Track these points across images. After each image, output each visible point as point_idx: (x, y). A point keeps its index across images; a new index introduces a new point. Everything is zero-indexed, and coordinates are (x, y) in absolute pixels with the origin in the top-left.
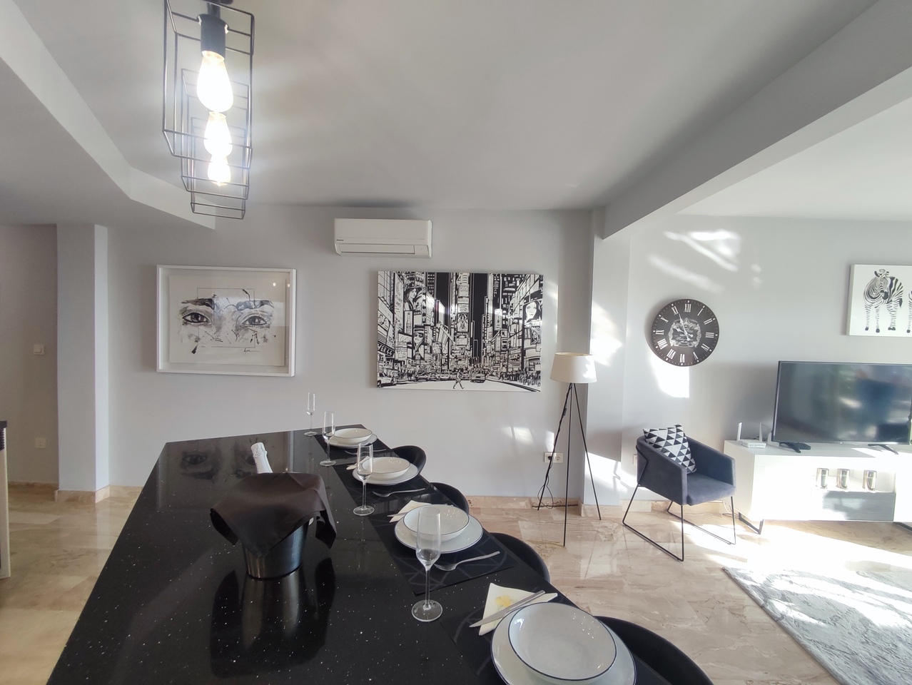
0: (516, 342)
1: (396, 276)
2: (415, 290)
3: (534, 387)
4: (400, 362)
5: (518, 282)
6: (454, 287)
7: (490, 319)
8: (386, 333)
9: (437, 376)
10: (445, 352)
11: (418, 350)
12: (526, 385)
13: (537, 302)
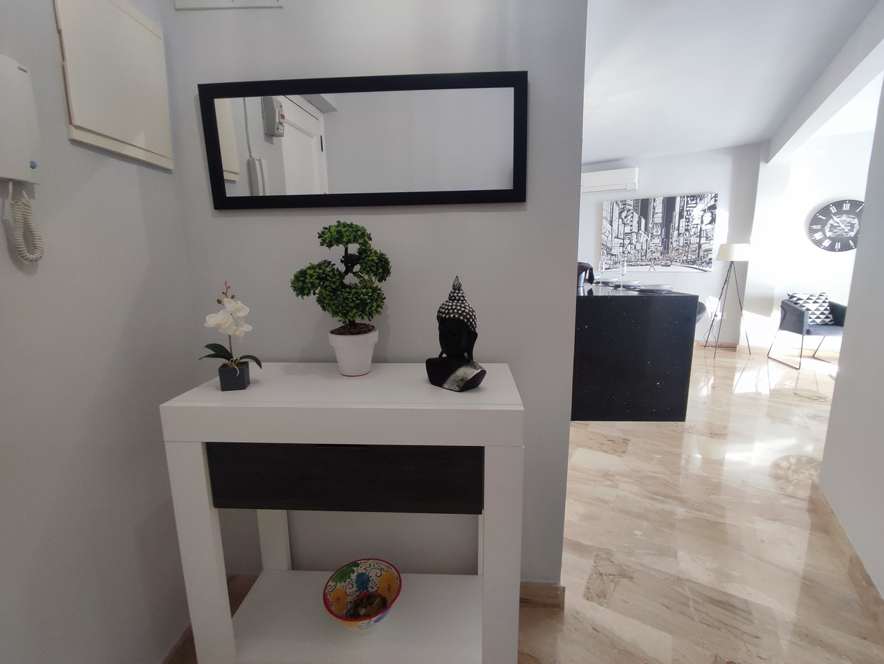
0: (694, 240)
1: (615, 203)
2: (626, 211)
3: (707, 269)
4: (615, 255)
5: (698, 200)
6: (652, 207)
7: (676, 225)
8: (607, 239)
9: (638, 263)
10: (644, 248)
11: (626, 248)
12: (701, 268)
13: (712, 213)
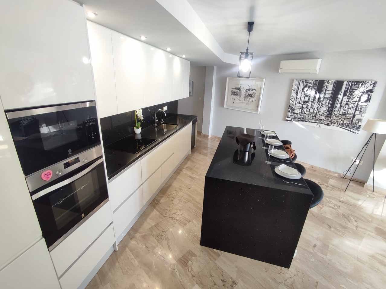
0: (351, 111)
1: (301, 81)
2: (308, 87)
3: (356, 131)
4: (296, 113)
5: (360, 85)
6: (326, 86)
7: (340, 100)
8: (293, 103)
9: (310, 120)
10: (315, 112)
11: (304, 110)
12: (352, 130)
13: (369, 95)
